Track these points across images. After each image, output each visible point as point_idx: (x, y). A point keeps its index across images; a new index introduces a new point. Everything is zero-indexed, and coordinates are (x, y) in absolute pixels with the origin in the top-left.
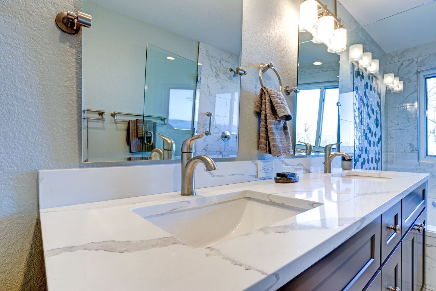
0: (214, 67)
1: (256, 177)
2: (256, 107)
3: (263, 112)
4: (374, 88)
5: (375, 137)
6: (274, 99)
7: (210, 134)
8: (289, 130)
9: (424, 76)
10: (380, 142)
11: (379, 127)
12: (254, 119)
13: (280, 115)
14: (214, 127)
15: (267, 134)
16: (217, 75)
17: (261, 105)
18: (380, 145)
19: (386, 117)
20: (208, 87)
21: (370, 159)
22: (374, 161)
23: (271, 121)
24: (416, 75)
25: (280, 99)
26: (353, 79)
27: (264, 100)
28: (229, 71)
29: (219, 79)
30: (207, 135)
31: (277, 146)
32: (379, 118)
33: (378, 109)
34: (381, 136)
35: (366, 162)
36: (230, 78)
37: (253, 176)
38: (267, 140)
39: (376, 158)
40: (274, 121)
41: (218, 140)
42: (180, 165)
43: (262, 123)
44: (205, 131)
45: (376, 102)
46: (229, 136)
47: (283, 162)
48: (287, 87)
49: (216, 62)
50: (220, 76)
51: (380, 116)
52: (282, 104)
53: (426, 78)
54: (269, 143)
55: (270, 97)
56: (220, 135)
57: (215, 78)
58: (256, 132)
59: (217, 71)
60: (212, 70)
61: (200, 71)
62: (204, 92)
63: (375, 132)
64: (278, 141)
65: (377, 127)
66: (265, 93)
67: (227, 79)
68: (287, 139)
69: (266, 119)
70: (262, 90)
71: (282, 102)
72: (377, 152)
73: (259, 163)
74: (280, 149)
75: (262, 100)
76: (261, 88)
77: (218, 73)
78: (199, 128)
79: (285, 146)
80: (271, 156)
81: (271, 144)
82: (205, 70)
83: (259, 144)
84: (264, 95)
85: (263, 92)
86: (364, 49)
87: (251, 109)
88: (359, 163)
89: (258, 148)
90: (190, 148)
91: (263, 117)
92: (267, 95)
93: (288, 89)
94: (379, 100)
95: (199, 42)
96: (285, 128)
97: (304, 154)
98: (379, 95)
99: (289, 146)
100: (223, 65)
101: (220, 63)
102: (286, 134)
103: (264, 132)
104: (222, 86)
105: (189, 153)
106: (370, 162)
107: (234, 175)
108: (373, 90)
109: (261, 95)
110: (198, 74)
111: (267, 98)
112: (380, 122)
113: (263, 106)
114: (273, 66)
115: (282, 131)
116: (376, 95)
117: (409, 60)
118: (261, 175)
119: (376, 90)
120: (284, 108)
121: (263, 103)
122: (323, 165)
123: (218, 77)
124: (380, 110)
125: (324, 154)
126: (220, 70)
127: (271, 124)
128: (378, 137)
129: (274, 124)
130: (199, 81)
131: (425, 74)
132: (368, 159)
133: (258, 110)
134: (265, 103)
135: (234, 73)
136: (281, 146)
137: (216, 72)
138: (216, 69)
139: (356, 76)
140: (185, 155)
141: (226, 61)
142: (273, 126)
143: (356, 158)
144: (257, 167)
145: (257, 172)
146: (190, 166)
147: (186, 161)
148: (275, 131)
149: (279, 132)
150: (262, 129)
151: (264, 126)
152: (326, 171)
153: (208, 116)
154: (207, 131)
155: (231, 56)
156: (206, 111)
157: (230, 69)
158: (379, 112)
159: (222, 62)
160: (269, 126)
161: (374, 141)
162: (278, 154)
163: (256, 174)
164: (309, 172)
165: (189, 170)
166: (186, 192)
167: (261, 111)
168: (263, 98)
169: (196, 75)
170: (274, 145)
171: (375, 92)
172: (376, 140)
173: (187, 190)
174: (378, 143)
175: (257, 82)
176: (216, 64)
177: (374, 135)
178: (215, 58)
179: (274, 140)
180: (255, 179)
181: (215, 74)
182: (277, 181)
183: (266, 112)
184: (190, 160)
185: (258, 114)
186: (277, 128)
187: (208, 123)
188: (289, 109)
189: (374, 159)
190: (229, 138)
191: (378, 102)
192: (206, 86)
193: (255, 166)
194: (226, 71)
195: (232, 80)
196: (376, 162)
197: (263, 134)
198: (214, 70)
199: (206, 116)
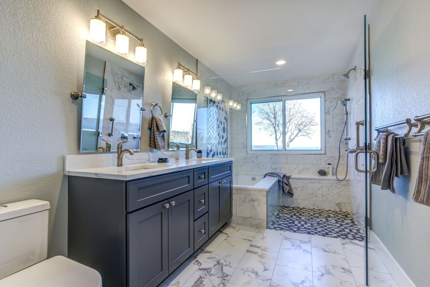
0: (117, 82)
1: (148, 161)
2: (149, 125)
3: (153, 128)
4: (223, 108)
5: (223, 139)
6: (158, 122)
7: (112, 136)
8: (166, 137)
9: (250, 102)
10: (226, 142)
11: (226, 132)
12: (148, 132)
13: (161, 130)
14: (116, 130)
15: (154, 139)
16: (119, 88)
17: (152, 125)
18: (226, 144)
19: (231, 126)
20: (112, 97)
21: (219, 153)
22: (221, 154)
23: (156, 133)
24: (246, 101)
25: (161, 122)
26: (207, 104)
27: (153, 122)
28: (128, 85)
29: (120, 91)
30: (110, 136)
31: (159, 145)
32: (226, 127)
33: (225, 121)
34: (227, 138)
35: (216, 155)
36: (129, 91)
37: (147, 160)
38: (154, 142)
39: (223, 152)
40: (158, 133)
41: (118, 140)
42: (117, 154)
43: (152, 134)
44: (108, 133)
45: (224, 117)
46: (127, 137)
47: (163, 153)
48: (166, 113)
49: (118, 77)
50: (122, 89)
51: (226, 126)
52: (162, 124)
53: (251, 104)
54: (155, 144)
55: (156, 121)
56: (120, 136)
57: (117, 91)
58: (149, 138)
59: (120, 85)
60: (115, 84)
61: (106, 85)
62: (108, 102)
63: (223, 136)
64: (160, 143)
65: (224, 133)
66: (154, 119)
67: (127, 91)
68: (164, 141)
69: (154, 132)
70: (152, 117)
71: (161, 123)
72: (224, 148)
73: (151, 153)
74: (161, 146)
75: (152, 122)
76: (152, 116)
77: (120, 87)
78: (103, 130)
79: (163, 145)
80: (156, 150)
81: (156, 144)
82: (110, 84)
83: (150, 144)
84: (153, 120)
85: (153, 118)
86: (211, 88)
87: (146, 126)
88: (211, 155)
89: (150, 146)
90: (122, 146)
91: (152, 131)
92: (155, 120)
93: (166, 115)
94: (226, 116)
95: (105, 62)
96: (163, 136)
97: (176, 149)
98: (226, 112)
99: (165, 145)
100: (124, 81)
101: (122, 79)
102: (164, 139)
103: (153, 138)
104: (122, 97)
105: (121, 148)
106: (219, 154)
107: (138, 159)
108: (221, 109)
109: (152, 119)
110: (104, 87)
111: (155, 122)
112: (226, 129)
113: (153, 125)
114: (158, 104)
115: (162, 138)
116: (224, 113)
117: (243, 92)
118: (151, 160)
119: (224, 109)
120: (163, 127)
121: (153, 124)
122: (185, 155)
123: (120, 90)
124: (227, 122)
125: (185, 149)
126: (121, 84)
127: (156, 134)
128: (225, 138)
129: (158, 134)
130: (104, 92)
131: (251, 101)
132: (217, 152)
133: (150, 127)
134: (154, 124)
135: (132, 88)
136: (161, 145)
137: (118, 86)
138: (119, 84)
139: (209, 103)
140: (120, 149)
141: (127, 77)
142: (157, 135)
143: (208, 152)
144: (149, 156)
145: (149, 158)
146: (122, 154)
147: (120, 152)
148: (158, 138)
149: (160, 138)
150: (152, 136)
151: (153, 135)
152: (186, 159)
153: (111, 121)
154: (110, 133)
155: (131, 74)
156: (109, 117)
157: (130, 83)
158: (225, 123)
159: (123, 78)
160: (155, 135)
161: (221, 141)
162: (159, 149)
163: (149, 159)
164: (178, 159)
165: (121, 155)
166: (119, 165)
167: (152, 128)
168: (153, 121)
169: (102, 88)
170: (157, 145)
171: (223, 111)
172: (224, 140)
173: (120, 164)
174: (225, 142)
175: (150, 112)
176: (119, 79)
177: (221, 138)
178: (117, 75)
179: (157, 142)
180: (148, 162)
181: (118, 87)
182: (159, 162)
183: (154, 128)
184: (121, 152)
185: (150, 129)
186: (159, 136)
187: (111, 127)
188: (165, 127)
189: (221, 152)
190: (127, 139)
191: (225, 117)
192: (110, 97)
193: (148, 155)
194: (126, 85)
195: (131, 92)
196: (223, 155)
197: (152, 139)
198: (117, 84)
199: (109, 121)
